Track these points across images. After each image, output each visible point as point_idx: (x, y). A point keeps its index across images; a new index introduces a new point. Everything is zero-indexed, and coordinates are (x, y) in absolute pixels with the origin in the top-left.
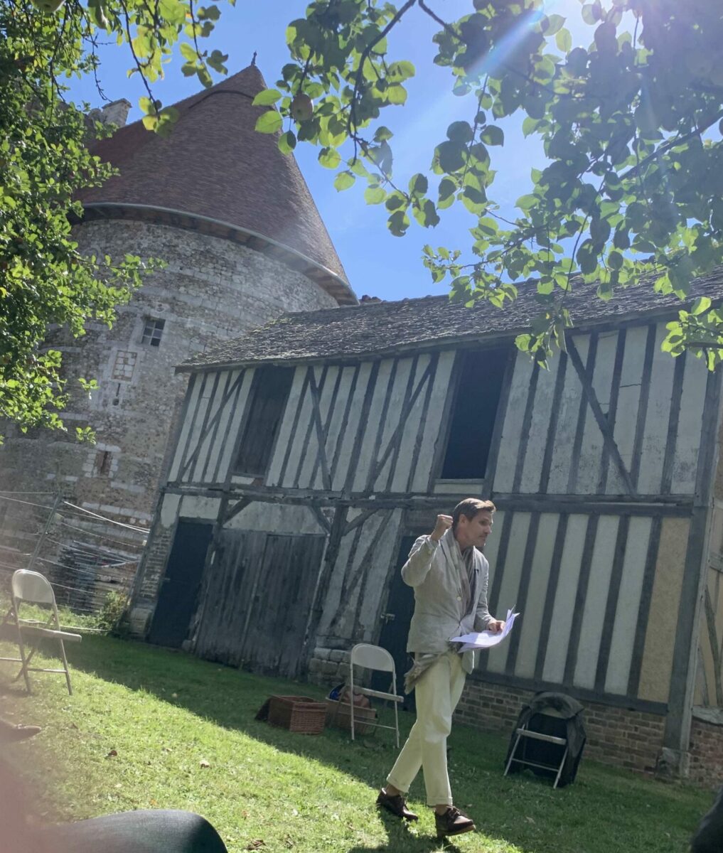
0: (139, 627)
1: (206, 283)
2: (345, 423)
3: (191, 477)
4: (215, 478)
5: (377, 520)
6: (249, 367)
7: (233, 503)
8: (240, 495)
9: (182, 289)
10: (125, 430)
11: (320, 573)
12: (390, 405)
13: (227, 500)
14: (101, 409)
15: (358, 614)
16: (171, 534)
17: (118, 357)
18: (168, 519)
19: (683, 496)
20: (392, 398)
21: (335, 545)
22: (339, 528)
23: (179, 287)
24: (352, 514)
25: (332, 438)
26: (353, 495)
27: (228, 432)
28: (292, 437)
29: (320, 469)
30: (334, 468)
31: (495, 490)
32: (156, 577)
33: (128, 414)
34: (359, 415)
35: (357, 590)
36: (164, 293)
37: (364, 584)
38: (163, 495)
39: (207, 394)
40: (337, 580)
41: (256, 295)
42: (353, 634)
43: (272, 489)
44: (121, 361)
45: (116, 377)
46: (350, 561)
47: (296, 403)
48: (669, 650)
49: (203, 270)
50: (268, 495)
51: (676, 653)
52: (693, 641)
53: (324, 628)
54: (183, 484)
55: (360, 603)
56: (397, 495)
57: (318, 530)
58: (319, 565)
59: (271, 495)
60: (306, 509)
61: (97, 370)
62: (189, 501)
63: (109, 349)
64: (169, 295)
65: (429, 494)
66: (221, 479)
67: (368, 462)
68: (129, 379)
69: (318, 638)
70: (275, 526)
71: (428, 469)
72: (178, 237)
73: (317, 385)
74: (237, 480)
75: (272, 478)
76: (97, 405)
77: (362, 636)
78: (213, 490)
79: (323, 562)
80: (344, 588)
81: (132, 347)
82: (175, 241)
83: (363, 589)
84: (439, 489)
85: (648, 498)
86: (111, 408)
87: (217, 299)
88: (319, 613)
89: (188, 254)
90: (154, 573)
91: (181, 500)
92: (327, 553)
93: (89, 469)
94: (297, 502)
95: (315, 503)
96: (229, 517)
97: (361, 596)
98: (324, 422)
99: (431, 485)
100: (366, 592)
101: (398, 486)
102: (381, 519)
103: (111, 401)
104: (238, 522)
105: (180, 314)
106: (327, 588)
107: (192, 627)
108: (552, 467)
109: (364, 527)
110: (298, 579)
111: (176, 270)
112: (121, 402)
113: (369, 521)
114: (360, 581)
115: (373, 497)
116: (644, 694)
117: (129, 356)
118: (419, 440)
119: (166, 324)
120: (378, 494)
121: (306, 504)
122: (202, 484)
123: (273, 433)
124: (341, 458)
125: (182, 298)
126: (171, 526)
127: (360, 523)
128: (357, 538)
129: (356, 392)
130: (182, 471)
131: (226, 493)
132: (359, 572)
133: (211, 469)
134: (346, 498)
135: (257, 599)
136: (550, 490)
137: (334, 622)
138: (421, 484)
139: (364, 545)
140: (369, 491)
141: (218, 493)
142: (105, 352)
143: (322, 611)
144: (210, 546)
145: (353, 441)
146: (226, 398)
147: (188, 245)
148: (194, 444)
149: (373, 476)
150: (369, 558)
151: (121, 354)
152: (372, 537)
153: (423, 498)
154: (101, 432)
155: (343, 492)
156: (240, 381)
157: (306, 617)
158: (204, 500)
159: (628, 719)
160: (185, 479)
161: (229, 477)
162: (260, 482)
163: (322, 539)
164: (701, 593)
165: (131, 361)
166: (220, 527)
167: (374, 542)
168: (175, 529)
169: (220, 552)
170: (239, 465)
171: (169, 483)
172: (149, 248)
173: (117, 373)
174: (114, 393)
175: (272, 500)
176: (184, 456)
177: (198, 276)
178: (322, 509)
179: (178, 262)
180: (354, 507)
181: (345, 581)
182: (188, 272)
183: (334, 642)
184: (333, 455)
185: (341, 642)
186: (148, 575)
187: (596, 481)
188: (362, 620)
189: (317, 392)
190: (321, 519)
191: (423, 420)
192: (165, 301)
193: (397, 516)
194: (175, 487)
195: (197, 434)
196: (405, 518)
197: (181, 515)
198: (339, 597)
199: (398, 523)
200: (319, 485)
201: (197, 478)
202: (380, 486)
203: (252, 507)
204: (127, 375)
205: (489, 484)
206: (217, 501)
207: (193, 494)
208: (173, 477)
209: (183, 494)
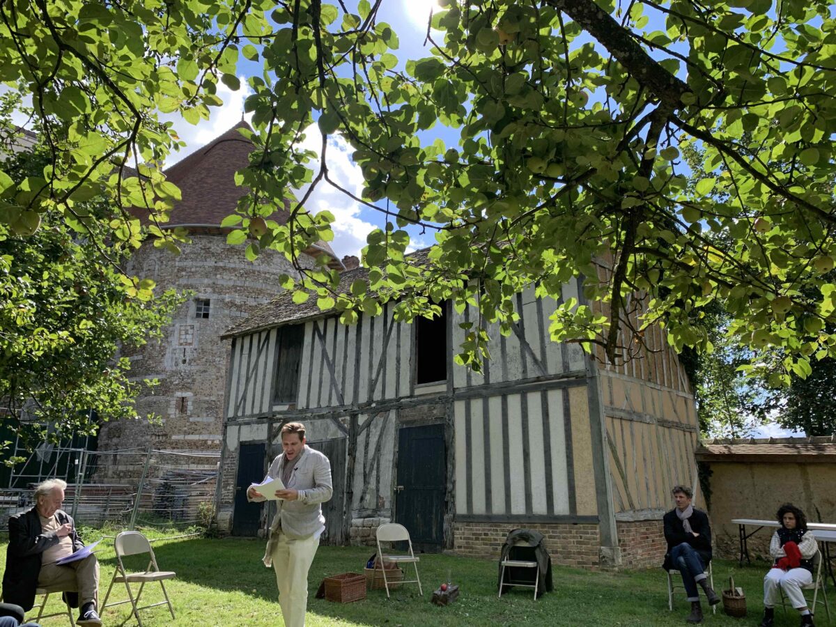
0: (225, 526)
1: (234, 269)
2: (346, 357)
3: (244, 412)
4: (261, 410)
5: (379, 420)
6: (273, 328)
7: (276, 425)
8: (280, 419)
9: (218, 276)
10: (194, 380)
11: (346, 465)
12: (374, 339)
13: (272, 424)
14: (174, 368)
15: (378, 490)
16: (236, 455)
17: (180, 330)
18: (233, 444)
19: (579, 372)
20: (375, 334)
21: (354, 443)
22: (354, 432)
23: (216, 275)
24: (362, 419)
25: (339, 368)
26: (359, 406)
27: (265, 375)
28: (311, 372)
29: (334, 391)
30: (343, 389)
31: (455, 387)
32: (231, 488)
33: (194, 368)
34: (354, 350)
35: (374, 472)
36: (206, 281)
37: (378, 468)
38: (226, 427)
39: (246, 351)
40: (359, 468)
41: (271, 271)
42: (377, 505)
43: (302, 411)
44: (183, 332)
45: (181, 344)
46: (366, 453)
47: (310, 348)
48: (591, 479)
49: (231, 261)
50: (300, 416)
51: (596, 479)
52: (606, 469)
53: (356, 504)
54: (239, 417)
55: (378, 482)
56: (390, 401)
57: (340, 434)
58: (345, 460)
59: (302, 415)
60: (329, 421)
61: (168, 342)
62: (245, 429)
63: (174, 326)
64: (211, 282)
65: (411, 396)
66: (265, 409)
67: (366, 381)
68: (190, 344)
69: (353, 512)
71: (408, 379)
72: (210, 242)
73: (322, 333)
74: (276, 408)
75: (301, 403)
76: (172, 366)
77: (383, 505)
78: (261, 418)
79: (347, 457)
80: (365, 472)
81: (189, 322)
82: (209, 245)
83: (378, 471)
84: (417, 392)
85: (557, 377)
86: (182, 367)
87: (244, 279)
88: (350, 494)
89: (219, 252)
90: (229, 484)
91: (239, 429)
92: (349, 450)
93: (173, 412)
94: (322, 417)
95: (335, 416)
96: (275, 436)
97: (378, 477)
98: (331, 358)
99: (412, 390)
100: (381, 473)
101: (390, 394)
102: (382, 419)
103: (180, 361)
105: (220, 293)
106: (353, 475)
107: (262, 519)
108: (490, 365)
109: (372, 427)
111: (212, 264)
112: (187, 361)
113: (374, 422)
114: (375, 466)
115: (374, 405)
116: (581, 511)
117: (189, 328)
118: (398, 360)
119: (211, 301)
120: (377, 402)
121: (328, 417)
122: (252, 416)
123: (297, 371)
124: (347, 381)
125: (220, 282)
126: (236, 449)
127: (368, 425)
128: (368, 436)
129: (349, 335)
130: (237, 408)
131: (270, 419)
132: (374, 459)
133: (257, 404)
134: (356, 409)
136: (491, 381)
137: (362, 499)
138: (405, 390)
139: (373, 440)
140: (370, 401)
141: (265, 420)
142: (171, 329)
143: (352, 493)
144: (266, 459)
145: (353, 368)
146: (259, 352)
147: (218, 246)
148: (242, 388)
149: (372, 390)
150: (378, 449)
151: (182, 328)
152: (378, 433)
153: (408, 400)
154: (177, 385)
155: (352, 404)
156: (267, 338)
157: (342, 498)
158: (255, 426)
159: (574, 531)
160: (240, 414)
161: (271, 407)
162: (293, 406)
163: (344, 440)
164: (604, 435)
165: (190, 331)
166: (270, 444)
167: (380, 436)
168: (238, 451)
170: (277, 398)
171: (228, 419)
172: (191, 253)
173: (182, 341)
174: (182, 355)
175: (304, 419)
176: (237, 397)
177: (228, 266)
178: (340, 419)
179: (213, 259)
180: (362, 414)
181: (365, 468)
182: (221, 264)
183: (365, 513)
184: (341, 380)
185: (369, 512)
186: (225, 487)
187: (520, 370)
188: (382, 493)
189: (323, 338)
190: (340, 427)
191: (398, 346)
192: (208, 286)
193: (393, 415)
194: (233, 421)
195: (243, 380)
196: (398, 415)
197: (242, 440)
198: (362, 480)
199: (394, 420)
200: (335, 403)
201: (248, 412)
202: (377, 396)
204: (189, 341)
205: (451, 383)
206: (265, 426)
207: (248, 424)
208: (231, 414)
209: (240, 425)
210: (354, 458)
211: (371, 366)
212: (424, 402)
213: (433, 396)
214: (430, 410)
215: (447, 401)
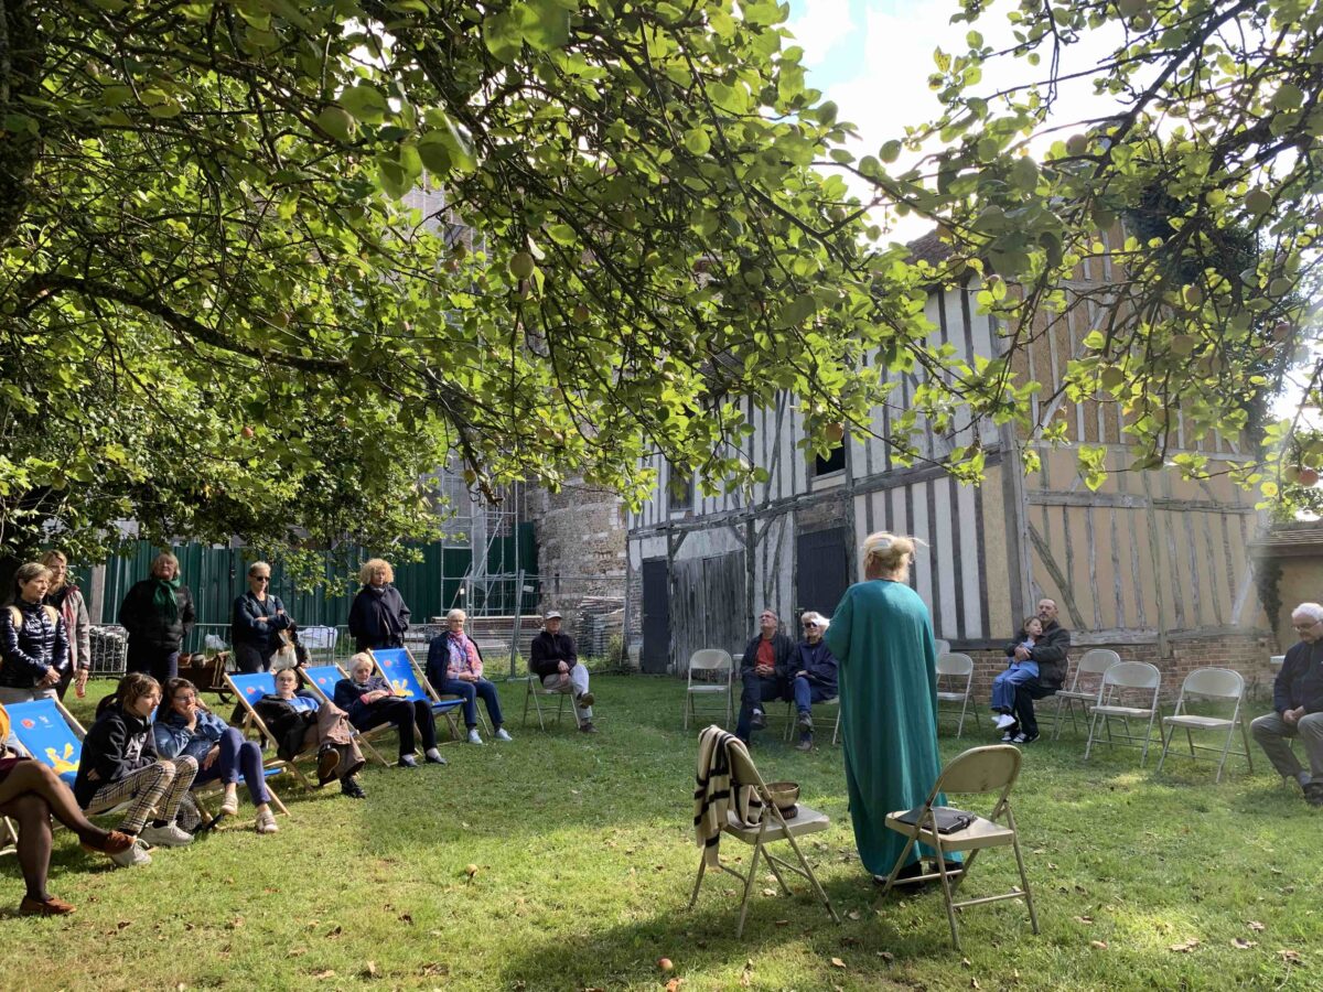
0: (635, 661)
3: (643, 522)
4: (659, 520)
5: (776, 526)
7: (676, 537)
8: (678, 529)
11: (746, 583)
12: (767, 418)
13: (671, 536)
16: (640, 576)
18: (636, 564)
19: (991, 445)
20: (768, 412)
21: (752, 556)
22: (751, 543)
24: (759, 525)
26: (755, 509)
27: (660, 475)
31: (855, 477)
32: (638, 615)
35: (774, 592)
37: (778, 587)
38: (628, 542)
40: (759, 589)
43: (699, 518)
46: (765, 568)
48: (1006, 590)
50: (698, 524)
51: (1012, 590)
52: (1023, 577)
54: (639, 529)
55: (778, 603)
56: (787, 500)
57: (738, 546)
58: (744, 577)
59: (700, 523)
60: (726, 529)
62: (646, 542)
65: (808, 493)
66: (663, 519)
70: (708, 552)
71: (804, 470)
74: (674, 516)
75: (697, 508)
78: (660, 529)
79: (747, 574)
80: (765, 592)
83: (778, 591)
84: (816, 486)
90: (636, 612)
91: (641, 544)
92: (748, 565)
94: (718, 524)
95: (731, 523)
96: (675, 551)
97: (778, 596)
99: (809, 484)
100: (781, 592)
101: (786, 493)
102: (779, 525)
104: (682, 554)
106: (754, 597)
107: (671, 653)
109: (769, 534)
110: (733, 593)
113: (771, 529)
114: (775, 584)
115: (770, 507)
116: (996, 634)
118: (793, 447)
120: (773, 502)
121: (725, 525)
122: (652, 526)
126: (639, 569)
127: (765, 532)
128: (766, 546)
130: (636, 518)
131: (669, 530)
132: (773, 574)
133: (655, 512)
134: (752, 512)
135: (707, 617)
136: (893, 468)
138: (801, 487)
139: (772, 551)
140: (766, 502)
141: (664, 531)
144: (669, 579)
149: (767, 487)
150: (777, 563)
152: (776, 543)
153: (806, 497)
155: (748, 507)
157: (745, 625)
158: (655, 539)
159: (984, 659)
160: (640, 525)
161: (668, 516)
162: (690, 512)
163: (742, 553)
164: (1022, 530)
166: (671, 562)
167: (779, 546)
168: (642, 571)
169: (676, 582)
170: (673, 503)
171: (630, 532)
175: (702, 528)
178: (737, 527)
180: (758, 519)
181: (764, 587)
186: (633, 615)
187: (926, 448)
190: (738, 536)
191: (792, 426)
193: (790, 519)
194: (634, 534)
196: (796, 519)
197: (644, 557)
198: (762, 601)
199: (792, 525)
200: (731, 507)
201: (647, 523)
202: (773, 495)
203: (690, 536)
205: (849, 472)
206: (665, 538)
207: (648, 537)
208: (631, 527)
209: (641, 538)
210: (753, 574)
211: (765, 456)
212: (821, 500)
213: (831, 492)
214: (829, 510)
215: (845, 496)
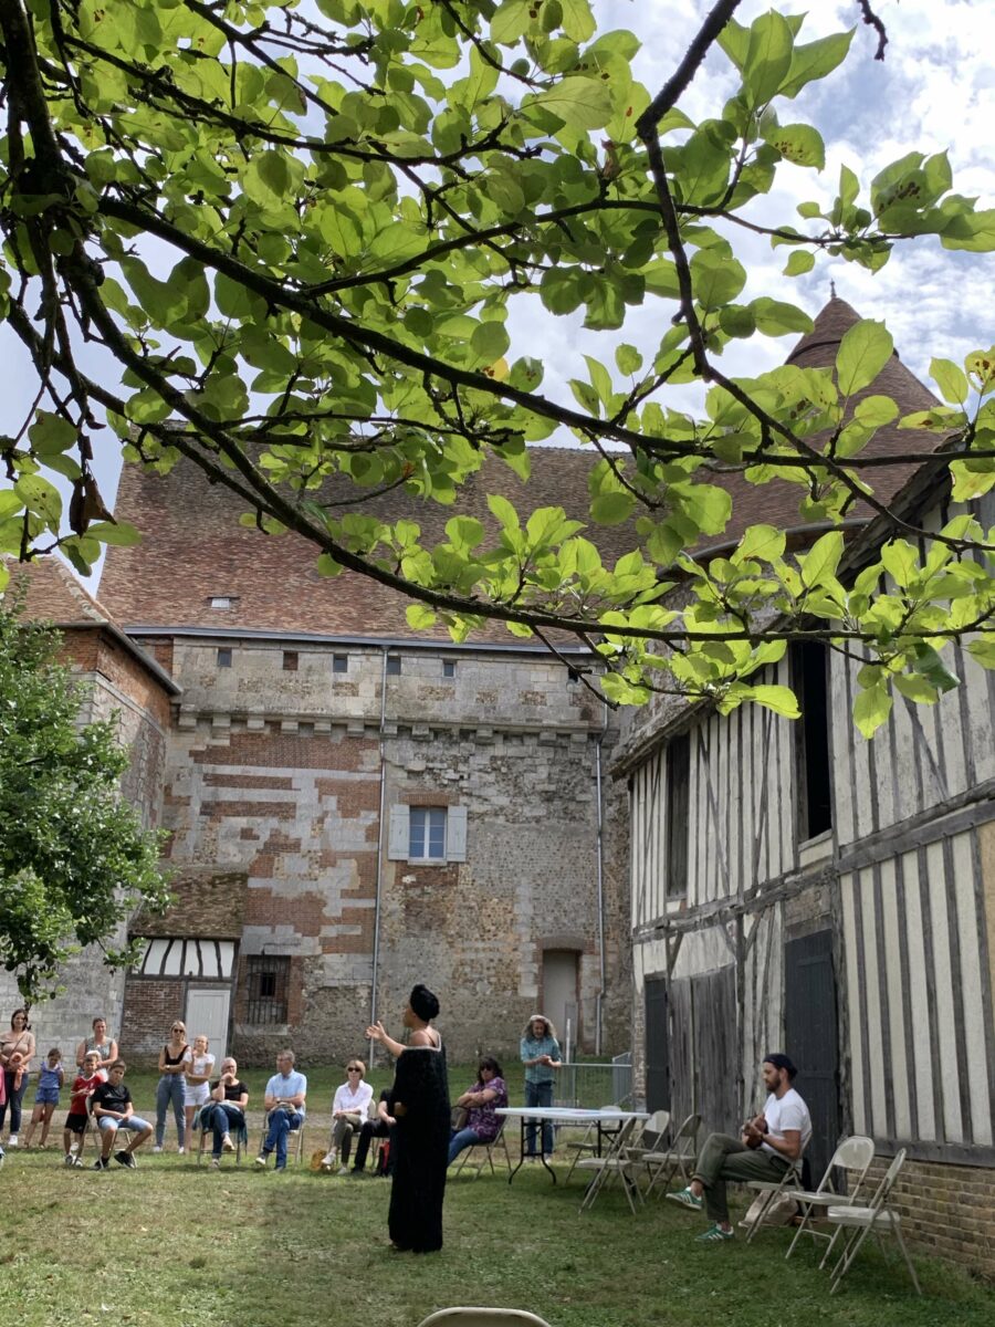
2: (729, 793)
3: (644, 917)
4: (658, 912)
5: (765, 925)
6: (662, 743)
7: (673, 941)
8: (675, 929)
11: (737, 1021)
12: (755, 751)
13: (669, 939)
16: (643, 1002)
18: (640, 984)
20: (755, 740)
21: (742, 976)
22: (741, 953)
24: (748, 925)
25: (722, 819)
26: (745, 896)
27: (658, 843)
28: (697, 830)
29: (719, 868)
30: (728, 863)
31: (841, 843)
32: (641, 1067)
34: (737, 777)
35: (763, 1037)
37: (766, 1029)
39: (642, 800)
40: (749, 1030)
43: (693, 911)
46: (755, 997)
47: (696, 780)
50: (692, 921)
54: (641, 927)
56: (775, 882)
57: (729, 958)
58: (735, 1011)
59: (694, 919)
60: (718, 931)
62: (646, 951)
65: (796, 871)
66: (662, 911)
67: (750, 842)
73: (706, 748)
74: (670, 908)
75: (691, 895)
78: (659, 929)
79: (737, 1005)
80: (754, 1038)
84: (804, 860)
85: (959, 800)
88: (742, 1083)
90: (641, 1060)
91: (642, 952)
92: (738, 990)
94: (710, 922)
95: (722, 919)
96: (673, 963)
98: (715, 799)
99: (796, 856)
101: (774, 869)
102: (768, 924)
104: (679, 969)
109: (758, 941)
110: (724, 1037)
113: (760, 930)
114: (764, 1024)
115: (759, 893)
118: (779, 792)
120: (762, 886)
121: (716, 923)
122: (652, 924)
124: (731, 845)
126: (642, 991)
127: (754, 936)
128: (755, 960)
129: (731, 744)
130: (639, 910)
131: (666, 929)
132: (762, 1012)
133: (654, 899)
134: (741, 903)
136: (882, 824)
137: (754, 1095)
138: (788, 858)
139: (761, 968)
140: (755, 886)
141: (663, 931)
143: (744, 1081)
144: (668, 1010)
145: (737, 816)
146: (653, 798)
148: (643, 870)
149: (756, 861)
150: (766, 989)
152: (765, 953)
153: (793, 878)
155: (738, 894)
156: (659, 766)
157: (736, 1093)
158: (655, 943)
161: (665, 907)
162: (684, 903)
163: (733, 970)
166: (670, 981)
167: (767, 962)
168: (644, 994)
169: (674, 1016)
170: (670, 885)
175: (695, 927)
178: (728, 926)
180: (748, 913)
181: (754, 1029)
184: (725, 843)
186: (637, 1065)
189: (707, 756)
190: (729, 942)
191: (778, 762)
193: (778, 914)
194: (636, 935)
196: (785, 916)
197: (646, 972)
198: (752, 1055)
199: (780, 925)
200: (721, 892)
201: (648, 919)
202: (762, 874)
203: (685, 940)
205: (835, 837)
206: (663, 941)
207: (649, 939)
209: (643, 942)
210: (743, 1006)
211: (753, 810)
212: (810, 882)
213: (819, 868)
214: (817, 900)
215: (832, 877)
